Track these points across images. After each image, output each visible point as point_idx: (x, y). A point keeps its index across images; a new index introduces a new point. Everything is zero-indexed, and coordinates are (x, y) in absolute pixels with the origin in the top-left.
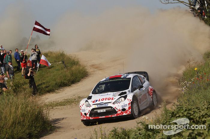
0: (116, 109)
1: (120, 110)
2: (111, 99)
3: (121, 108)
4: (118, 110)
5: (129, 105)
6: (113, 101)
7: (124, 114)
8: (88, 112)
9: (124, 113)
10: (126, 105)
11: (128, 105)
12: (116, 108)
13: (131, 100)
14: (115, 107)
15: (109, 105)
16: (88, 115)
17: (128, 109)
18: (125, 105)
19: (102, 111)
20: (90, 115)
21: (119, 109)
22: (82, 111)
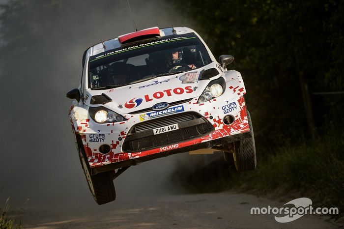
0: (209, 119)
1: (219, 122)
2: (185, 90)
3: (222, 116)
4: (215, 120)
5: (241, 105)
6: (196, 94)
7: (234, 132)
8: (120, 139)
9: (232, 130)
10: (232, 106)
11: (238, 104)
12: (209, 116)
13: (241, 90)
14: (207, 114)
15: (188, 108)
16: (119, 150)
17: (239, 117)
18: (230, 105)
19: (166, 127)
20: (127, 147)
21: (217, 119)
22: (91, 141)
